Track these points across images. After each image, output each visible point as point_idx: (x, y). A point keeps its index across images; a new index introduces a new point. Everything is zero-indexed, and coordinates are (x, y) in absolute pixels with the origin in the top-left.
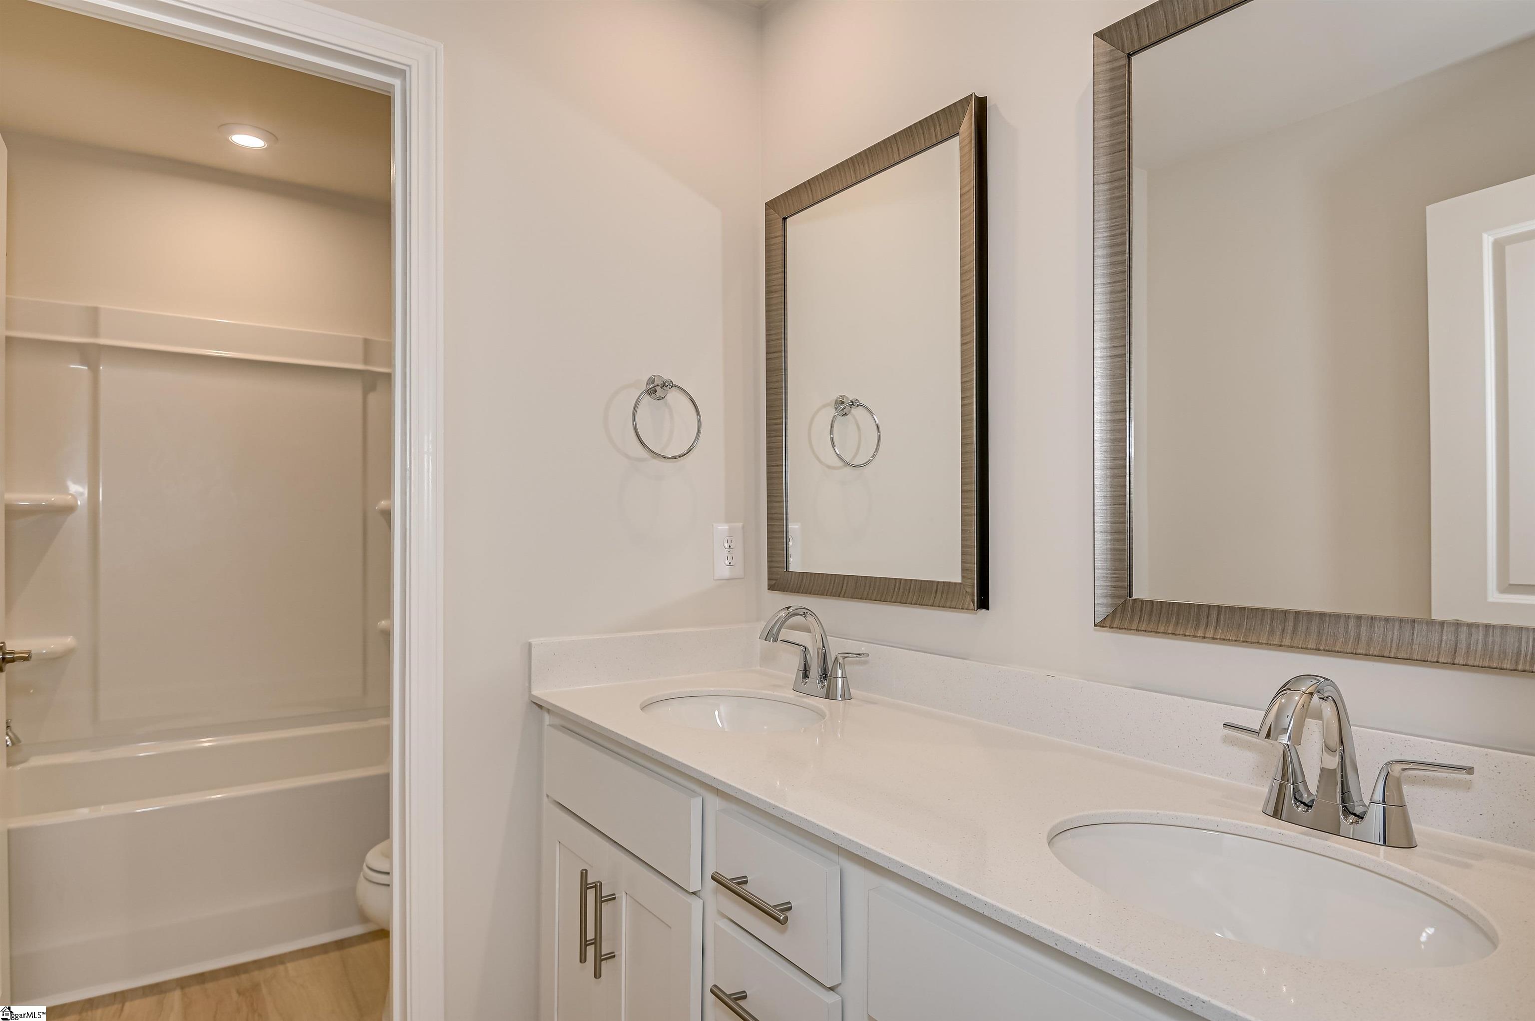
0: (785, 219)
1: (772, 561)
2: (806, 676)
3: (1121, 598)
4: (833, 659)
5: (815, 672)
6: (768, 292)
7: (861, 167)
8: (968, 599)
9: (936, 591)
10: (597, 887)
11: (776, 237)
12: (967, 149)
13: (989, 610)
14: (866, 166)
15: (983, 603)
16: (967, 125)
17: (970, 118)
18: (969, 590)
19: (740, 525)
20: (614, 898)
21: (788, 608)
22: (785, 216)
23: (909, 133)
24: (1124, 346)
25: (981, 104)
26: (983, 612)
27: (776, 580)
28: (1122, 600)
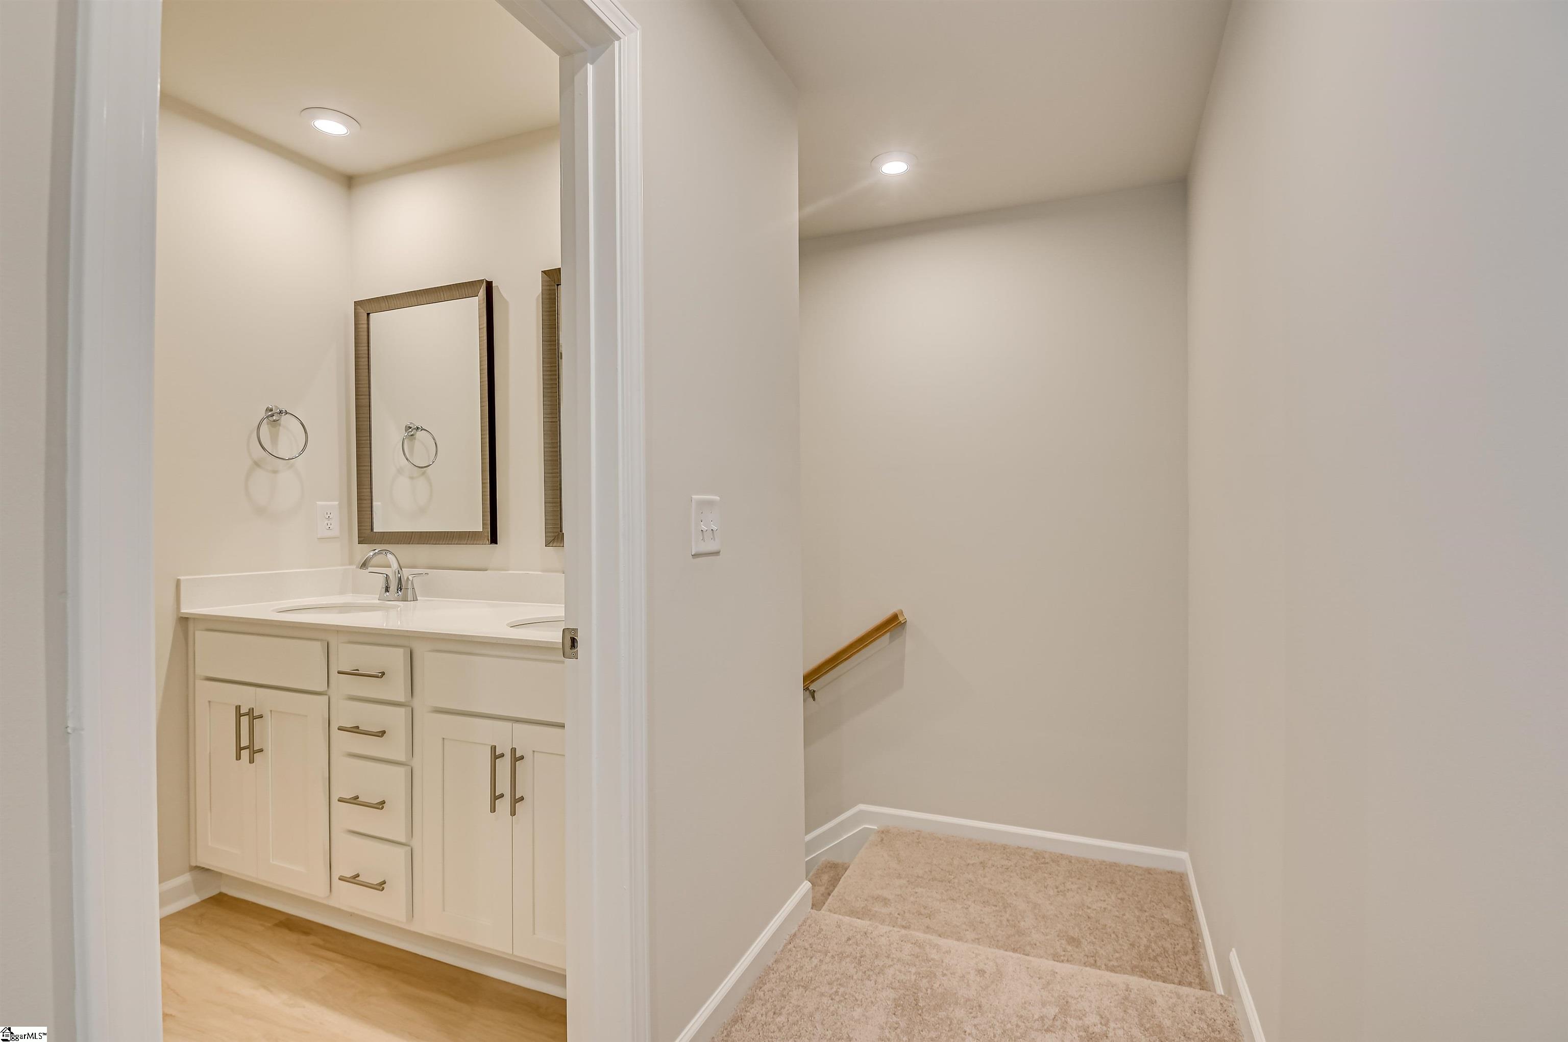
0: (368, 314)
1: (361, 526)
2: (387, 590)
3: (556, 533)
4: (405, 578)
5: (393, 586)
6: (356, 358)
7: (421, 297)
8: (486, 539)
9: (469, 537)
10: (250, 712)
11: (363, 324)
12: (482, 302)
13: (497, 544)
14: (424, 297)
15: (494, 540)
16: (482, 292)
17: (484, 291)
18: (486, 534)
19: (337, 503)
20: (262, 717)
21: (374, 550)
22: (369, 312)
23: (449, 287)
24: (557, 418)
25: (489, 286)
26: (494, 545)
27: (364, 537)
28: (557, 534)
